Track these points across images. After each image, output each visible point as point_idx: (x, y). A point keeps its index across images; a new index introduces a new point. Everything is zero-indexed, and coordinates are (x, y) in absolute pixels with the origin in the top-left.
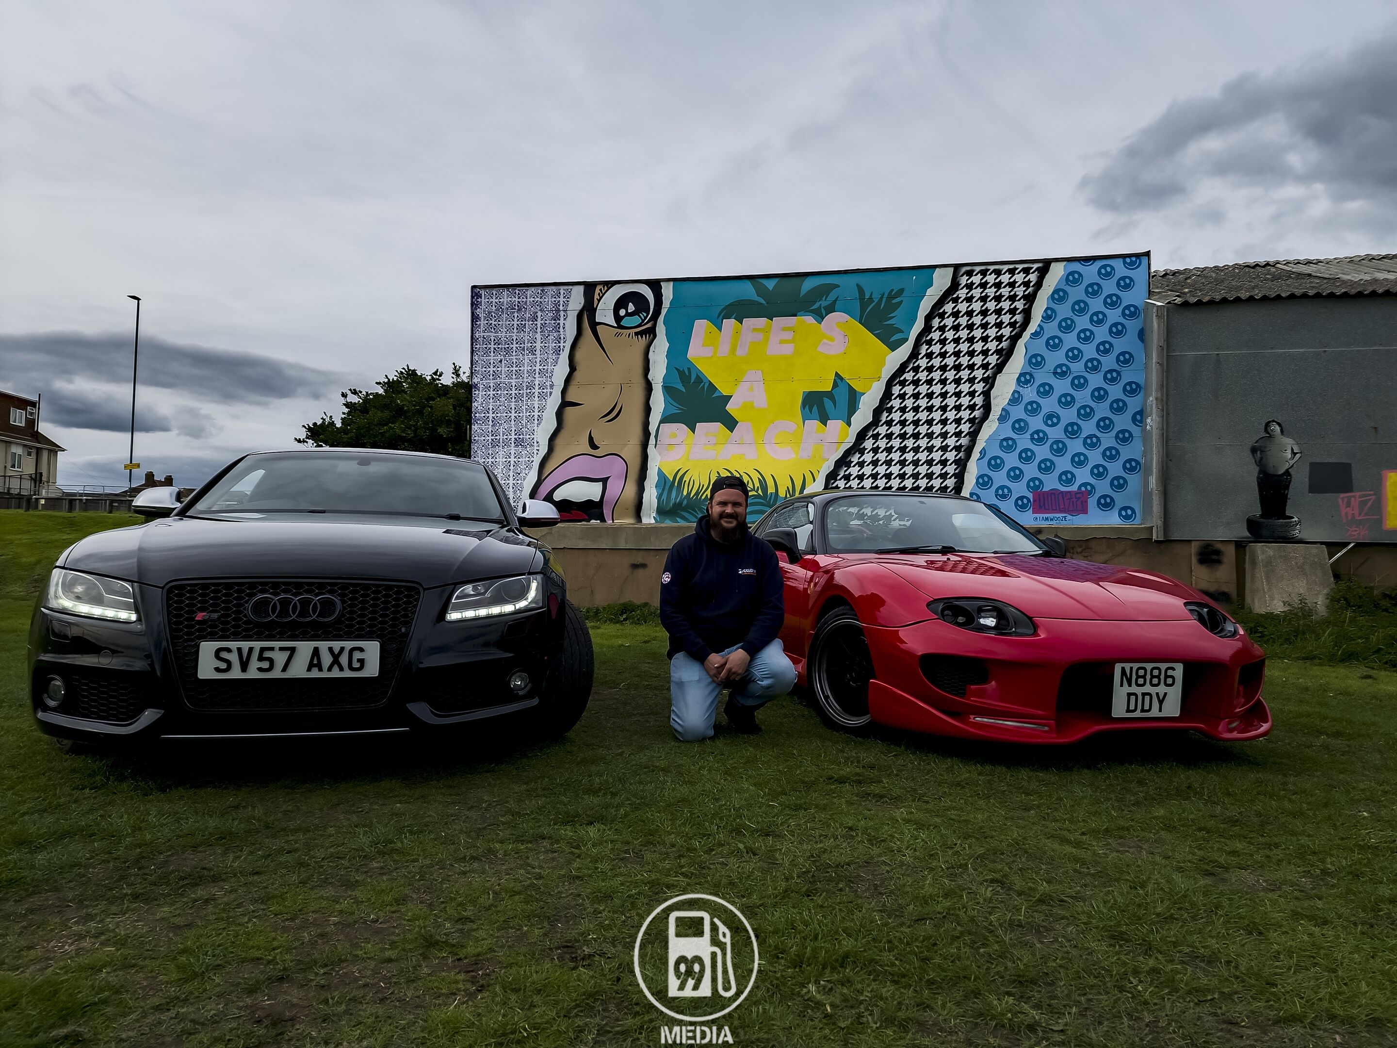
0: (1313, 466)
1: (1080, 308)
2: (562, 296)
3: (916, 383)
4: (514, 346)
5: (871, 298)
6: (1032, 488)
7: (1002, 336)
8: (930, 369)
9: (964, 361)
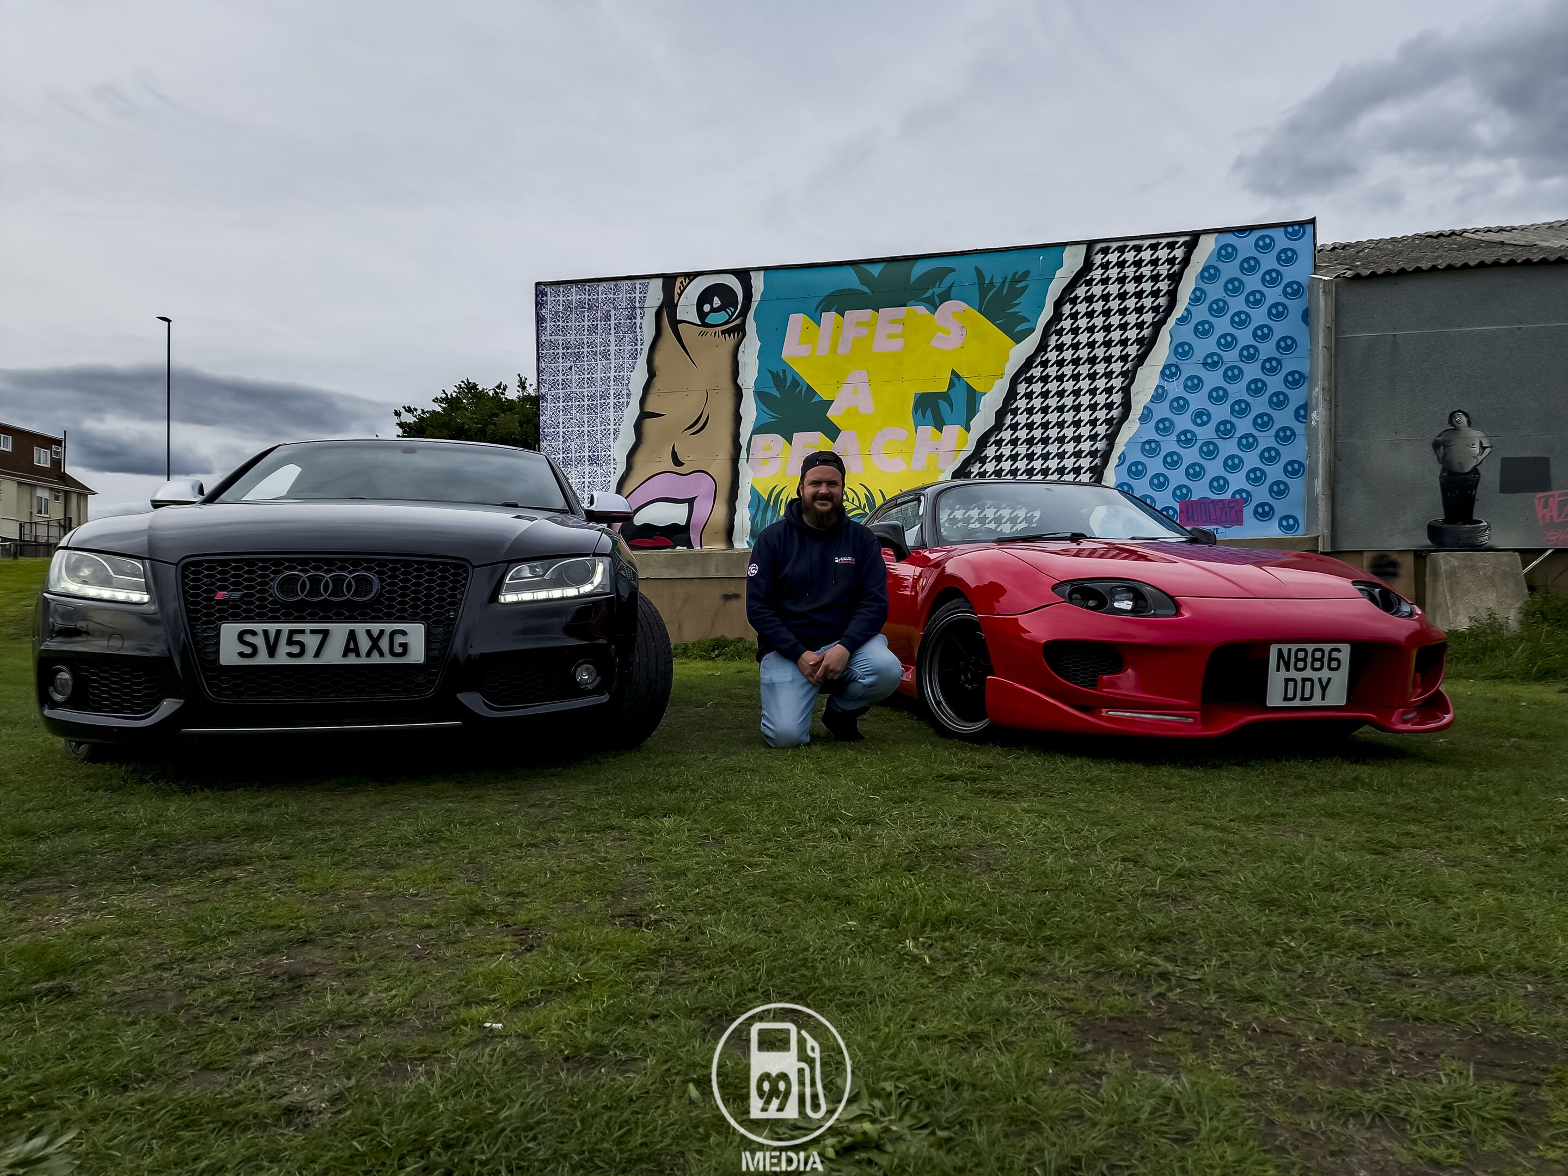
0: (1506, 462)
1: (1234, 287)
2: (638, 292)
3: (1045, 379)
4: (586, 350)
5: (991, 283)
6: (1178, 497)
7: (1143, 323)
8: (1060, 363)
9: (1100, 352)
